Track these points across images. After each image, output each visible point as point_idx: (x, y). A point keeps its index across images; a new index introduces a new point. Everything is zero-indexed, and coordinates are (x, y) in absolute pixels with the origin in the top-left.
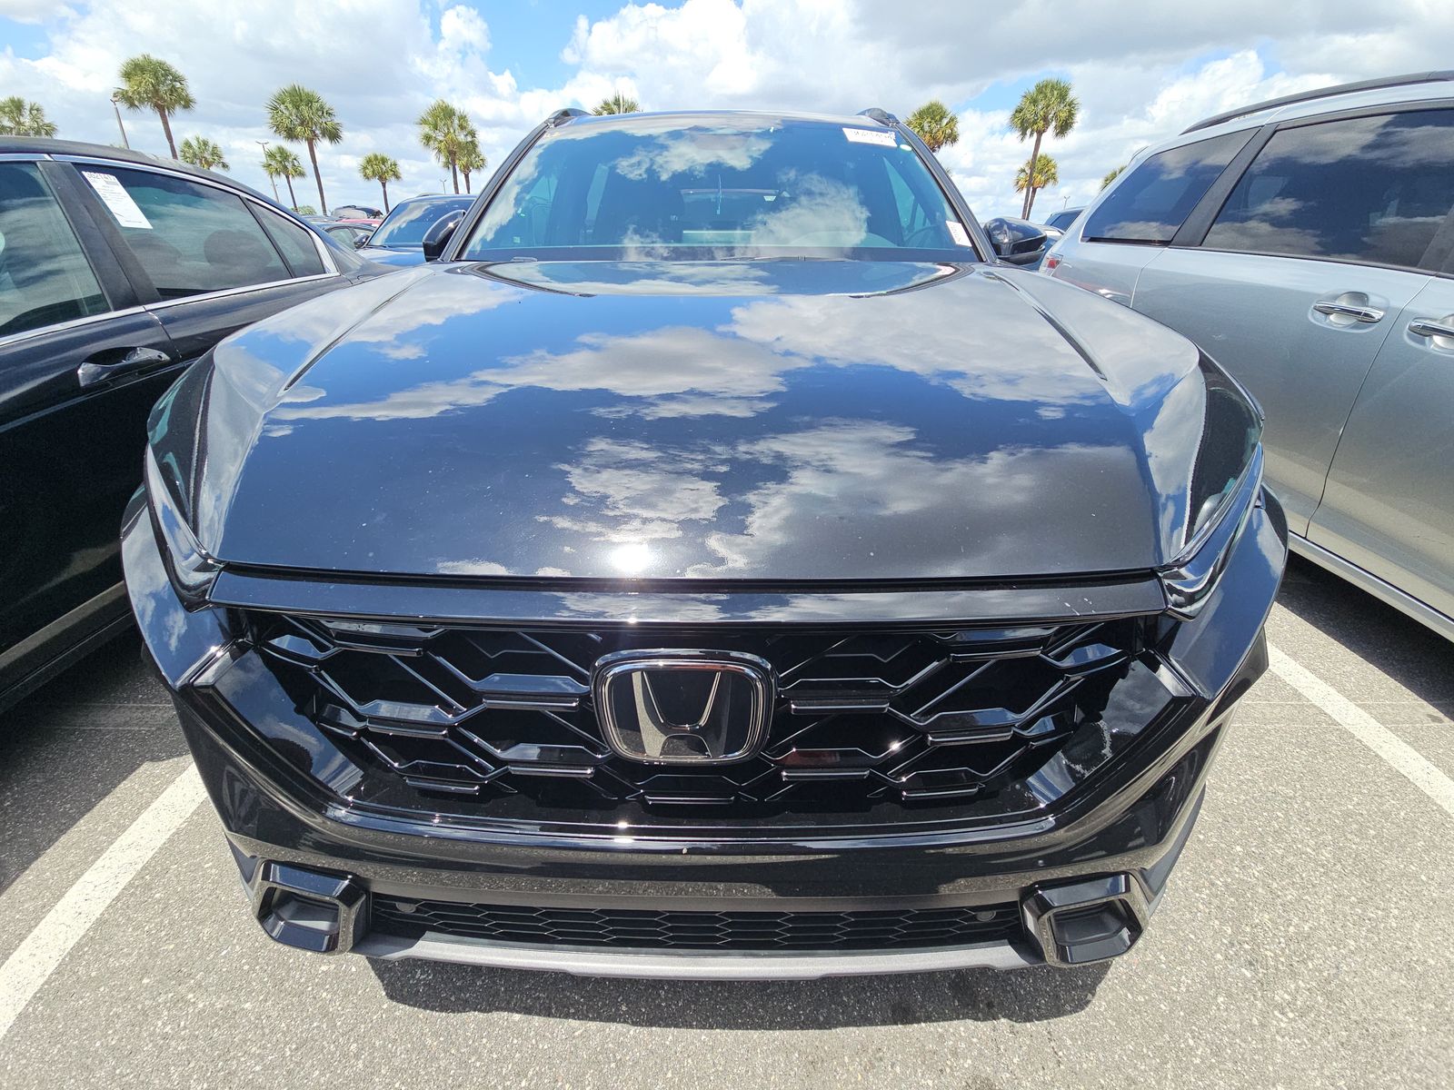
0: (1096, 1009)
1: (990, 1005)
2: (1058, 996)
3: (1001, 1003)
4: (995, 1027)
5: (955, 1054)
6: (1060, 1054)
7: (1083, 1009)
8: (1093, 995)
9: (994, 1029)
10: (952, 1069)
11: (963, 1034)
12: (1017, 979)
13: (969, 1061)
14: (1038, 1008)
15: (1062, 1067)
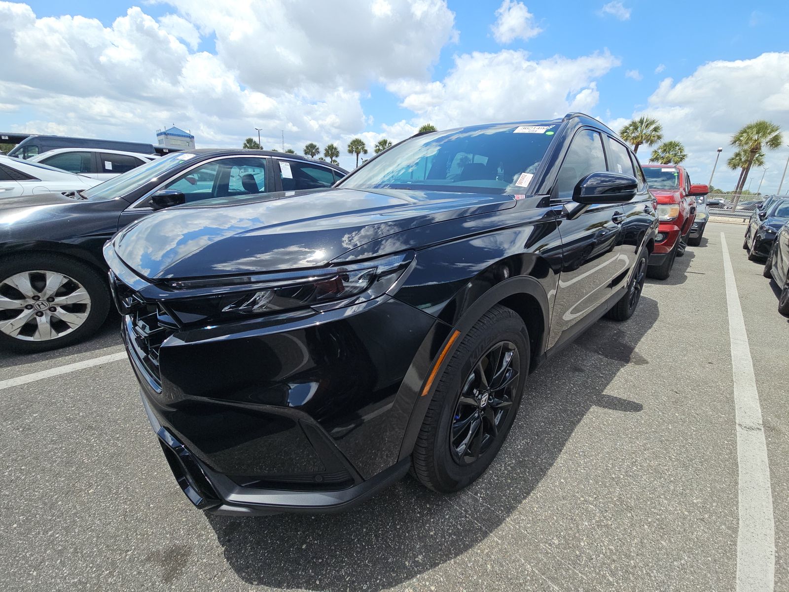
0: (249, 588)
1: (229, 541)
2: (248, 568)
3: (232, 545)
4: (219, 547)
5: (199, 536)
6: (216, 578)
7: (246, 582)
8: (258, 584)
9: (217, 547)
10: (191, 538)
11: (210, 536)
12: (249, 547)
13: (197, 543)
14: (237, 561)
15: (209, 581)
